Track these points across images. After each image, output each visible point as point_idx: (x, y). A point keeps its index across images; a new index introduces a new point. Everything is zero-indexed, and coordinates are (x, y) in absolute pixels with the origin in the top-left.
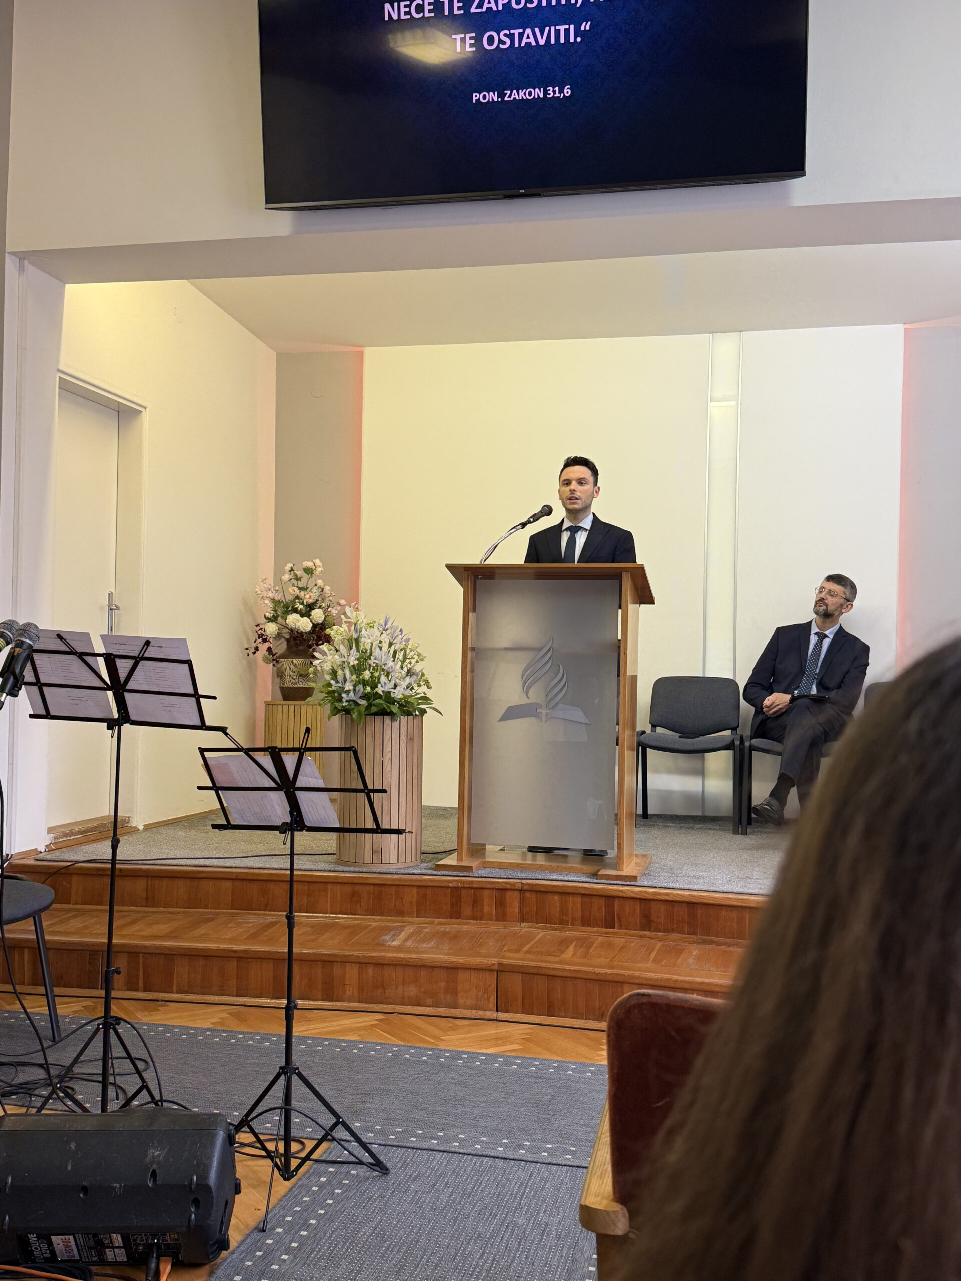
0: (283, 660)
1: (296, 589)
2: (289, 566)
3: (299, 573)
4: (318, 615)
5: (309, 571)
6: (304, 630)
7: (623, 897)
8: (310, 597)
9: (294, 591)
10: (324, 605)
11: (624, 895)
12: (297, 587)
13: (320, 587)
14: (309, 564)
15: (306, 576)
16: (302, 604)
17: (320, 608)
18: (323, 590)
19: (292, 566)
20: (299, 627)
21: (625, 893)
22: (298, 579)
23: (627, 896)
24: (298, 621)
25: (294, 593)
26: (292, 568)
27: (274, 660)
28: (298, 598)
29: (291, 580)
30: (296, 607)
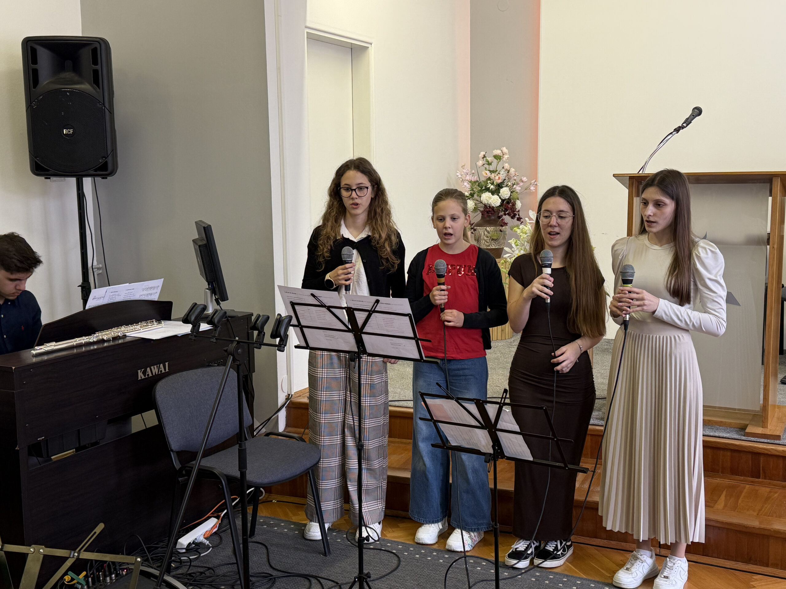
0: (479, 228)
1: (488, 172)
2: (482, 153)
3: (490, 159)
4: (505, 192)
5: (497, 157)
6: (495, 205)
7: (767, 455)
8: (499, 178)
9: (487, 174)
10: (510, 184)
11: (769, 453)
12: (489, 170)
13: (506, 170)
14: (498, 152)
15: (495, 161)
16: (492, 184)
17: (507, 186)
18: (509, 171)
19: (485, 153)
20: (490, 203)
21: (770, 451)
22: (489, 164)
23: (772, 454)
24: (490, 198)
25: (487, 176)
26: (484, 155)
28: (489, 179)
29: (484, 164)
30: (488, 186)
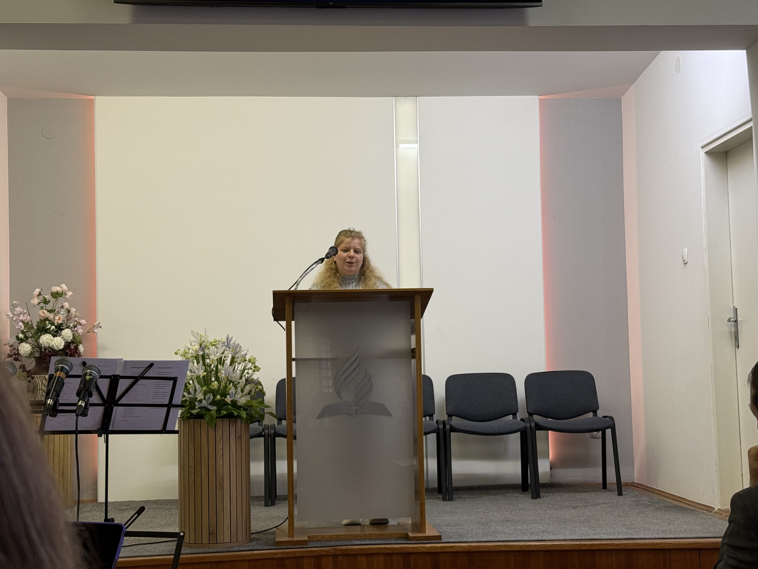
0: (35, 376)
1: (46, 312)
2: (37, 291)
3: (48, 297)
4: (67, 333)
5: (56, 295)
6: (58, 348)
8: (59, 318)
9: (44, 313)
10: (71, 325)
12: (46, 309)
13: (67, 309)
14: (56, 289)
15: (52, 300)
16: (53, 324)
17: (68, 327)
18: (69, 312)
19: (40, 290)
20: (53, 346)
22: (46, 302)
24: (52, 340)
25: (45, 315)
26: (40, 292)
27: (28, 376)
28: (47, 319)
29: (40, 303)
30: (48, 327)
